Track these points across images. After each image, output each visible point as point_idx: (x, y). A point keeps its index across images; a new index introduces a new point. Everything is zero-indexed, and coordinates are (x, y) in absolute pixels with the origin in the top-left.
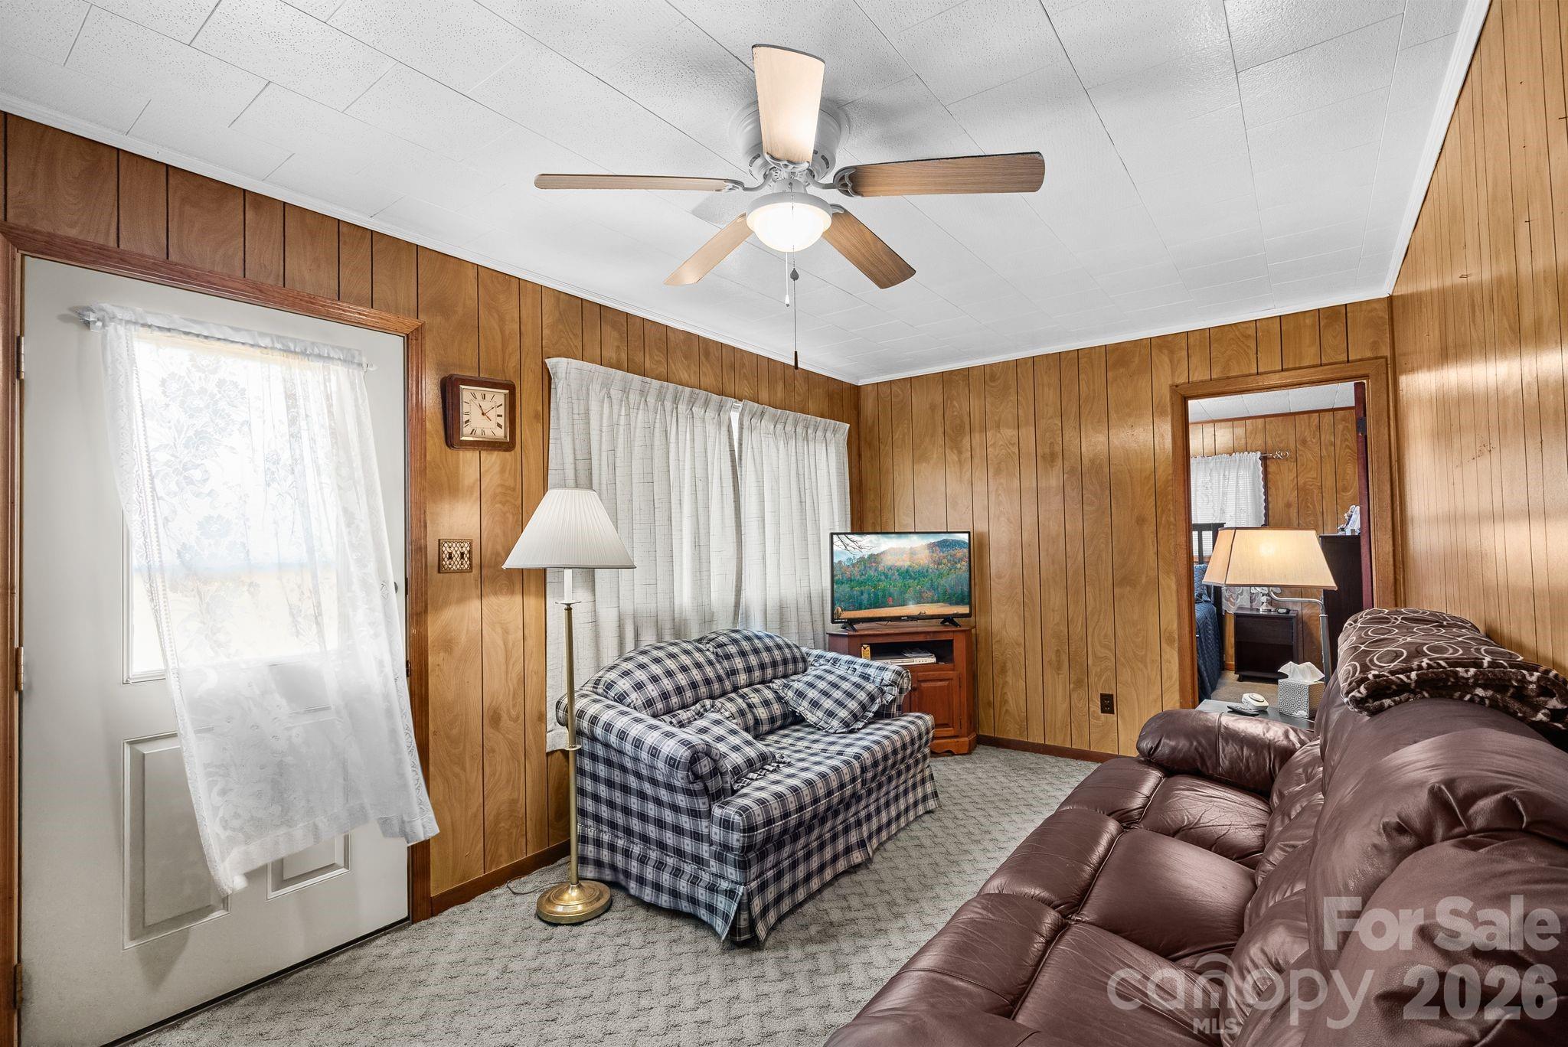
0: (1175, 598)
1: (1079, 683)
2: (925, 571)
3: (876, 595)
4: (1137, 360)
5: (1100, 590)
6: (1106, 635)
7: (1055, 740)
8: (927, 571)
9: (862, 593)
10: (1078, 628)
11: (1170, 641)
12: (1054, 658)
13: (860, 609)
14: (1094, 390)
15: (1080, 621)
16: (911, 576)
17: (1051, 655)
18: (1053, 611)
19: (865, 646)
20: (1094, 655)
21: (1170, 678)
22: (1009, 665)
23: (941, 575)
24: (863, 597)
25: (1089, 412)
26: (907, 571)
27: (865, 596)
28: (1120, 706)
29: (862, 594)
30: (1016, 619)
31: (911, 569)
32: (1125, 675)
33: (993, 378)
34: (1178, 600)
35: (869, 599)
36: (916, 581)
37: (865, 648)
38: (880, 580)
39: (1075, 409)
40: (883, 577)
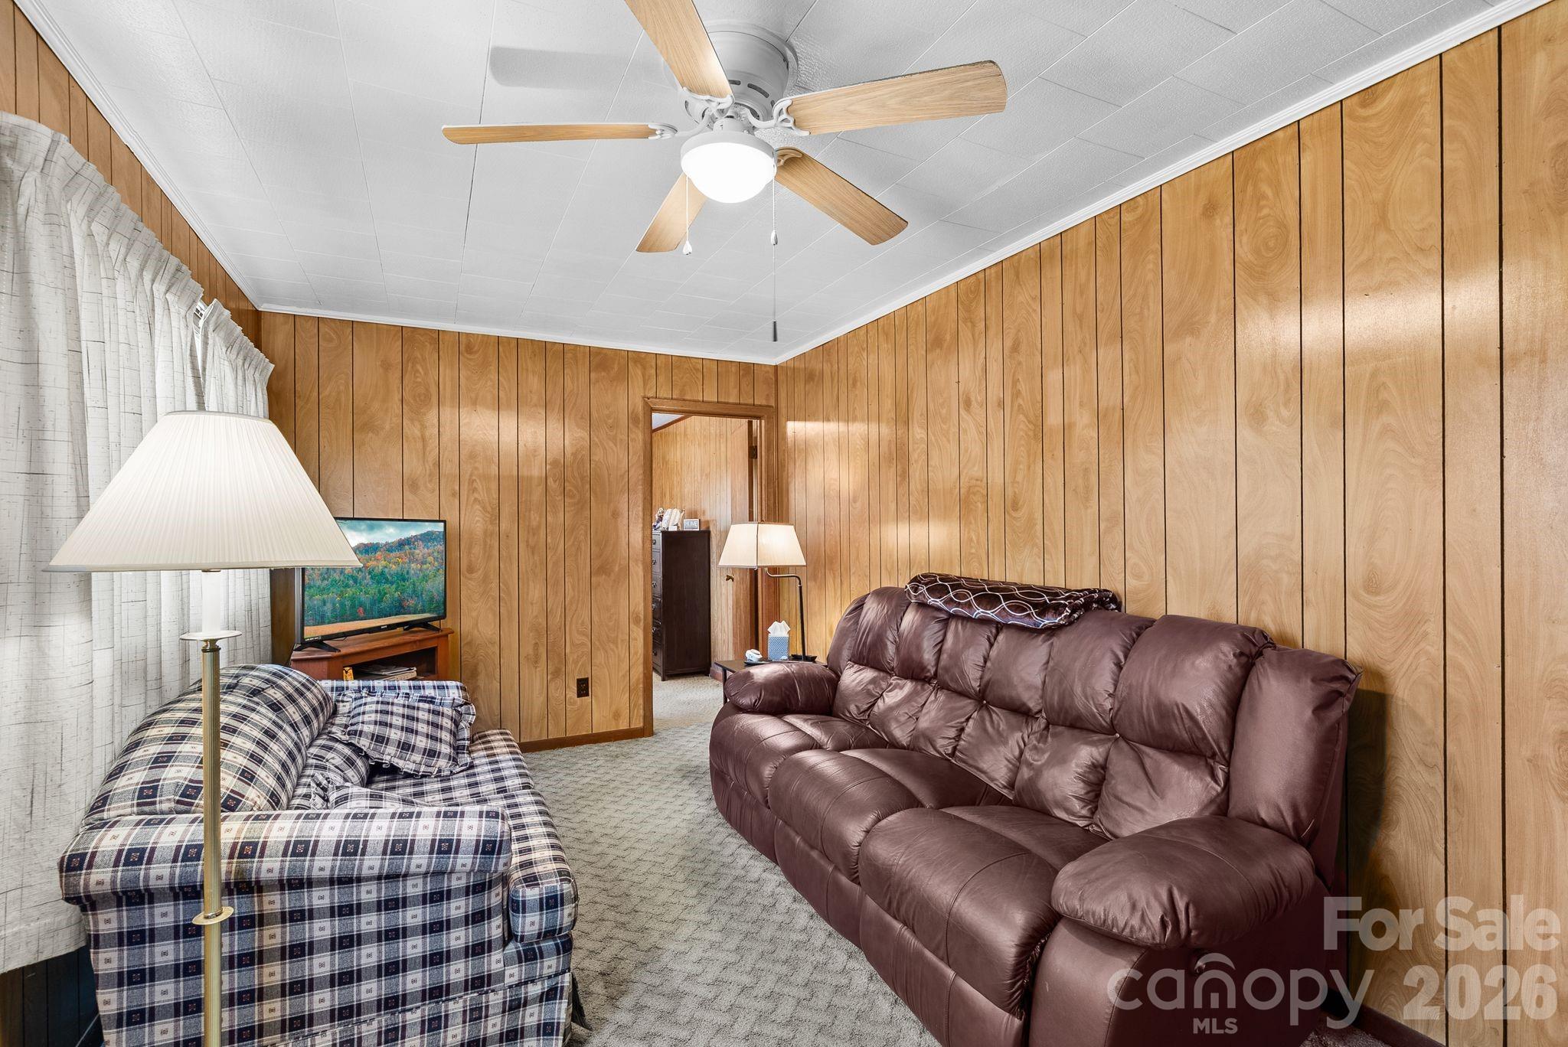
0: (642, 583)
1: (557, 673)
2: (405, 573)
3: (342, 605)
4: (616, 367)
5: (578, 580)
6: (583, 622)
7: (531, 736)
8: (408, 573)
9: (324, 603)
10: (556, 620)
11: (637, 621)
12: (531, 652)
13: (323, 623)
14: (578, 387)
15: (559, 612)
16: (387, 579)
17: (527, 649)
18: (532, 604)
19: (348, 668)
20: (572, 644)
21: (636, 653)
22: (481, 667)
23: (426, 578)
24: (326, 608)
25: (573, 407)
26: (382, 573)
27: (329, 606)
28: (595, 688)
29: (325, 605)
30: (490, 616)
31: (386, 570)
32: (599, 657)
33: (469, 349)
34: (644, 585)
35: (334, 609)
36: (394, 586)
37: (347, 672)
38: (347, 586)
39: (559, 401)
40: (351, 582)
